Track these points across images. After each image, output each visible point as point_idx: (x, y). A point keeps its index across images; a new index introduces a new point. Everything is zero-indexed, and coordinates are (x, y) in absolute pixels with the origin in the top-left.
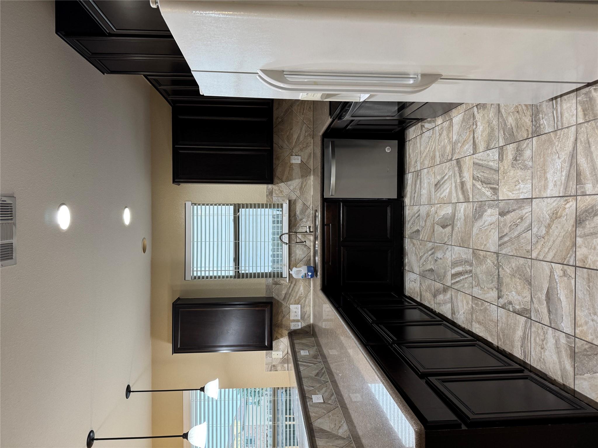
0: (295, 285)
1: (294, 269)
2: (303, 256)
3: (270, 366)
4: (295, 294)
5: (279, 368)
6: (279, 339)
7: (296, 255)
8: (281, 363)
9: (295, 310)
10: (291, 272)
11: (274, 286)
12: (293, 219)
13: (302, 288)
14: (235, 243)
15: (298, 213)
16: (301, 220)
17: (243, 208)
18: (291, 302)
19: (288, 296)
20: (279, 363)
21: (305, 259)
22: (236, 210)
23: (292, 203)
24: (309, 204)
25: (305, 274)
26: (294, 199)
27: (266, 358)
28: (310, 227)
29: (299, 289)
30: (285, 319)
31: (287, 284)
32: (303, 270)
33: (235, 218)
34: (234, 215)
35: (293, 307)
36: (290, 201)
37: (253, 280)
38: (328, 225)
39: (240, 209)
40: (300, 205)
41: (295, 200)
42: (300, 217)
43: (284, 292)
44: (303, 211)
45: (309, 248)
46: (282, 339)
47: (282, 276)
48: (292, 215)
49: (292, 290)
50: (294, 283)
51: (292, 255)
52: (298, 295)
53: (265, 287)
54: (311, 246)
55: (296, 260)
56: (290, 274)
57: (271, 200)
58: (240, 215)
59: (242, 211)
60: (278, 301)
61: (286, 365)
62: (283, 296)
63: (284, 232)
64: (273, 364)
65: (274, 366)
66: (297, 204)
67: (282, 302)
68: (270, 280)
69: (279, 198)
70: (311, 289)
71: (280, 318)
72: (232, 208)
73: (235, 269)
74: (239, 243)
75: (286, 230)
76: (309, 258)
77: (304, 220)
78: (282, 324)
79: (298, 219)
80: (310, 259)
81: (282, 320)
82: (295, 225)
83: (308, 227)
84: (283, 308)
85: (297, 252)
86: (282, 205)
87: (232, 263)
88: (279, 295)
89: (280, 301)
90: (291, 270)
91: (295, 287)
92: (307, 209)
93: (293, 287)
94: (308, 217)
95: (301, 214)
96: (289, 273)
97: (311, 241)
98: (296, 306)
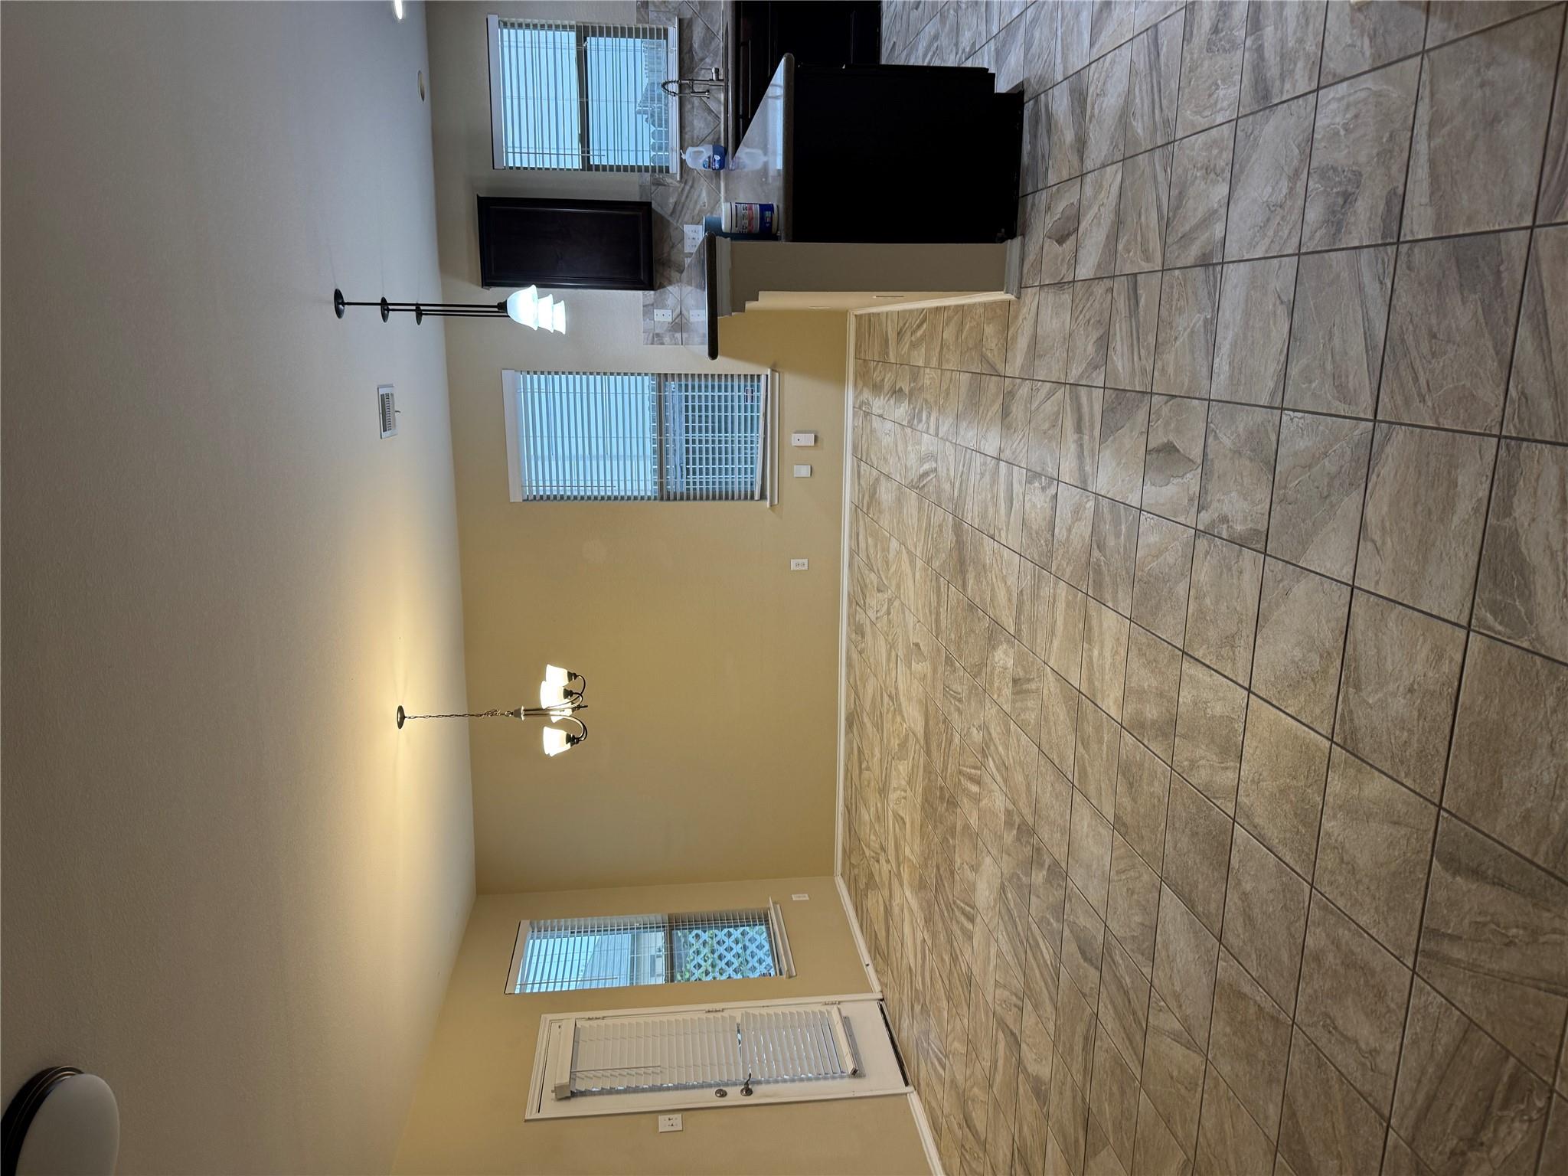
0: (692, 187)
1: (690, 150)
2: (706, 132)
3: (651, 335)
4: (691, 206)
5: (667, 339)
6: (664, 287)
7: (694, 129)
8: (670, 331)
9: (692, 235)
10: (683, 157)
11: (653, 188)
12: (686, 57)
13: (704, 194)
14: (581, 104)
15: (696, 46)
16: (702, 59)
17: (594, 35)
18: (686, 219)
19: (679, 208)
20: (666, 331)
21: (710, 138)
22: (581, 39)
23: (685, 25)
24: (716, 28)
25: (709, 158)
26: (689, 16)
27: (644, 320)
28: (717, 71)
29: (699, 196)
30: (675, 250)
31: (678, 185)
32: (706, 151)
33: (579, 53)
34: (577, 45)
35: (688, 229)
36: (680, 21)
37: (615, 175)
38: (745, 44)
39: (588, 38)
40: (699, 29)
41: (691, 20)
42: (701, 55)
43: (672, 200)
44: (707, 42)
45: (717, 117)
46: (670, 288)
47: (667, 171)
48: (686, 49)
49: (687, 197)
50: (690, 183)
51: (687, 129)
52: (698, 207)
53: (637, 188)
54: (720, 113)
55: (693, 138)
56: (682, 162)
57: (646, 17)
58: (588, 47)
59: (592, 42)
60: (662, 218)
61: (678, 335)
62: (671, 207)
63: (670, 79)
64: (657, 331)
65: (658, 335)
66: (694, 28)
67: (670, 219)
68: (647, 176)
69: (661, 15)
70: (720, 197)
71: (666, 249)
72: (573, 35)
73: (583, 152)
74: (587, 103)
75: (674, 75)
76: (717, 137)
77: (708, 60)
78: (670, 260)
79: (696, 58)
80: (719, 138)
81: (669, 254)
82: (691, 70)
83: (713, 70)
84: (671, 230)
85: (696, 122)
86: (666, 31)
87: (576, 144)
88: (664, 204)
89: (666, 216)
90: (685, 153)
91: (693, 190)
92: (713, 39)
93: (689, 192)
94: (716, 55)
95: (700, 46)
96: (681, 158)
97: (720, 102)
98: (694, 227)
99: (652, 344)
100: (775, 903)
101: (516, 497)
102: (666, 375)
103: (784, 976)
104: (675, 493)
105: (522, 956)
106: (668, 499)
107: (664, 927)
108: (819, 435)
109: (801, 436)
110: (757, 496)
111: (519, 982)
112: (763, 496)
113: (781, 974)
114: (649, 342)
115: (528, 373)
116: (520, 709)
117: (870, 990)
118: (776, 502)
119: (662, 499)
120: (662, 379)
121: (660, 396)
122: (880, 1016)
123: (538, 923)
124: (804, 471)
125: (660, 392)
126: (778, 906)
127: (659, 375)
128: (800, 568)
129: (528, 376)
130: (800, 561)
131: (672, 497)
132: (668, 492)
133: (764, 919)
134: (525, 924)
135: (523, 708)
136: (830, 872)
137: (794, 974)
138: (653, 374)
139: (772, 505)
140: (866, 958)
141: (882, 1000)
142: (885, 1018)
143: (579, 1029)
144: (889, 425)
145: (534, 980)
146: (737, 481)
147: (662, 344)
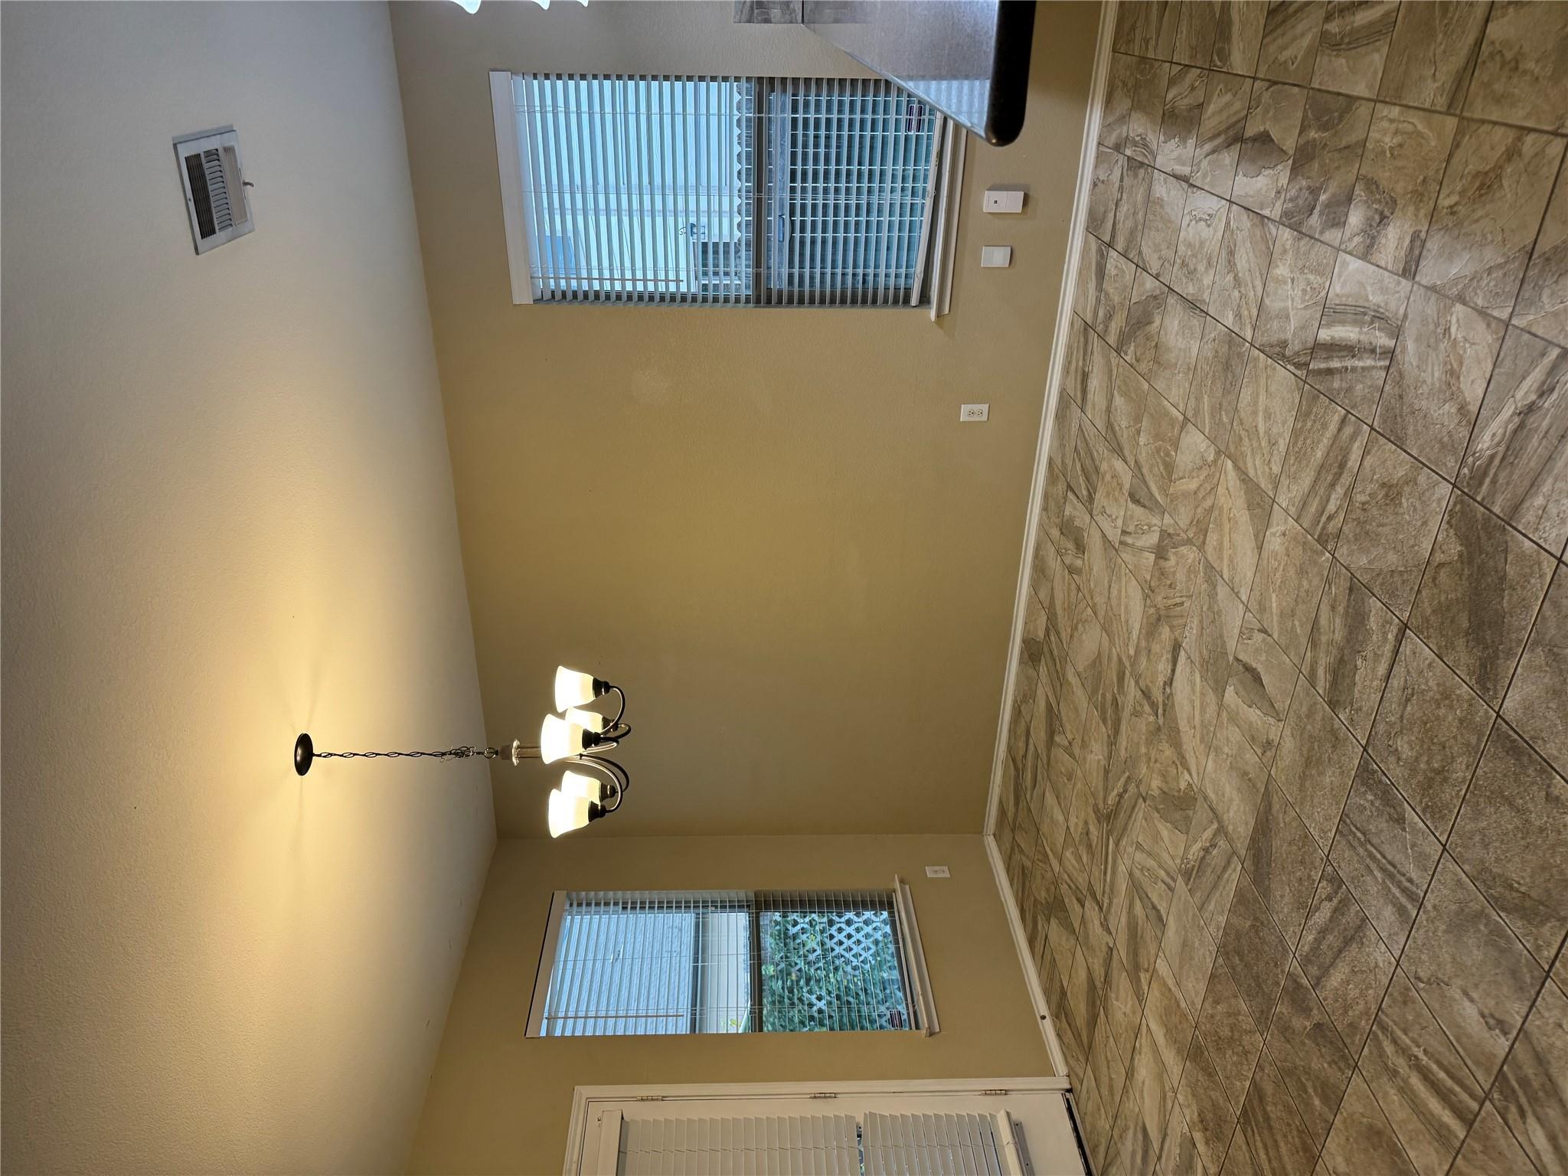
99: (749, 21)
100: (902, 882)
101: (522, 296)
102: (772, 80)
103: (924, 1032)
104: (780, 292)
105: (553, 961)
106: (769, 302)
107: (748, 906)
108: (1031, 194)
109: (1002, 196)
110: (914, 299)
111: (546, 1015)
112: (925, 299)
113: (917, 1027)
114: (745, 17)
115: (535, 77)
116: (510, 747)
117: (1048, 1071)
118: (946, 311)
119: (758, 301)
120: (764, 87)
121: (760, 119)
122: (1068, 1125)
123: (578, 895)
124: (997, 257)
125: (760, 111)
126: (907, 887)
127: (760, 79)
128: (976, 418)
129: (536, 82)
130: (976, 407)
131: (774, 299)
132: (769, 290)
133: (887, 903)
134: (560, 896)
135: (515, 744)
136: (979, 830)
137: (937, 1030)
138: (749, 79)
139: (939, 315)
140: (1041, 1007)
141: (1069, 1091)
142: (1076, 1129)
143: (627, 1122)
144: (1207, 204)
145: (567, 1011)
146: (885, 273)
147: (767, 21)
